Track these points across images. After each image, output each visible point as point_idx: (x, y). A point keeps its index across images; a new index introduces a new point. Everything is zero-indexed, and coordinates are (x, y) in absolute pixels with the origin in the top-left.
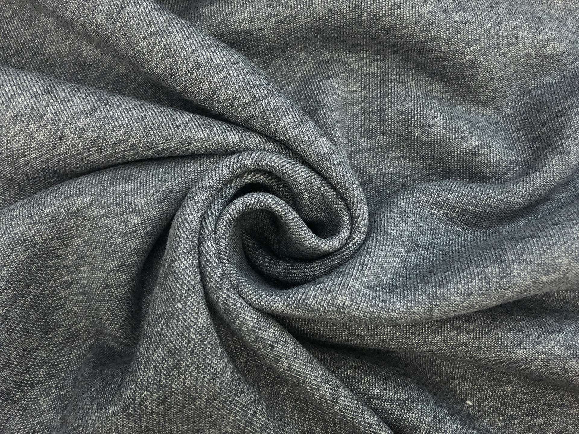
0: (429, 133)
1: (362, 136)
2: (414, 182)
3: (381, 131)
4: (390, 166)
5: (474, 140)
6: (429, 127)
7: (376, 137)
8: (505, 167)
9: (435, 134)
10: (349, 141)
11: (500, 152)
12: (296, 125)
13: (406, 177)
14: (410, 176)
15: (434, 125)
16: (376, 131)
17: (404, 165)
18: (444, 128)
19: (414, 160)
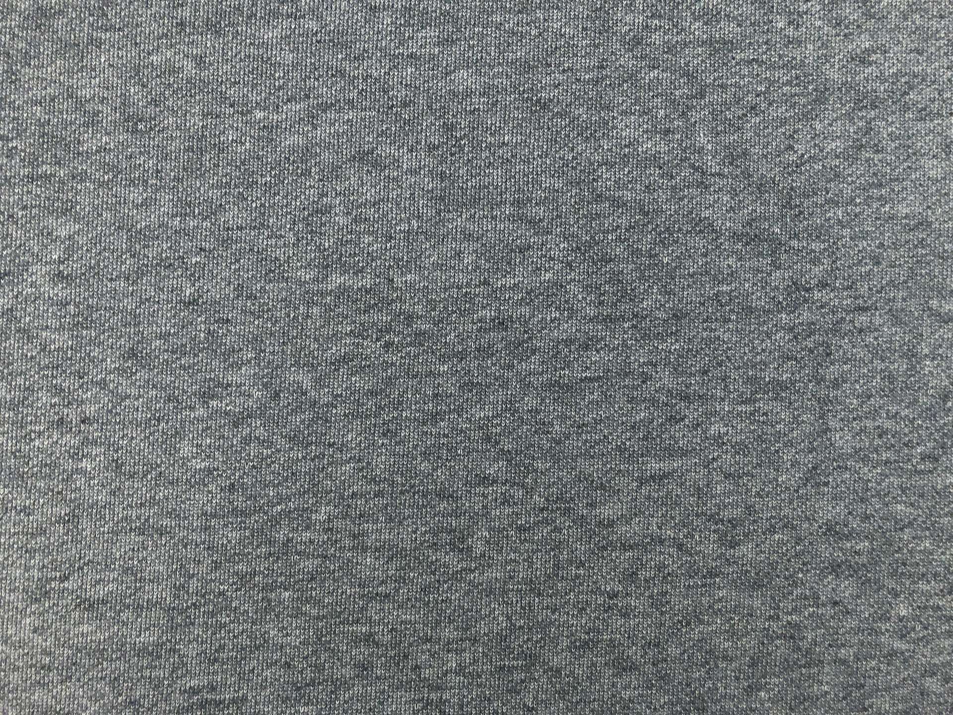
0: (798, 25)
1: (695, 20)
2: (770, 104)
3: (725, 15)
4: (736, 73)
5: (863, 40)
6: (798, 15)
7: (718, 22)
8: (906, 83)
9: (807, 27)
10: (674, 25)
11: (900, 59)
12: (439, 42)
13: (758, 96)
14: (764, 93)
15: (806, 13)
16: (719, 13)
17: (758, 75)
18: (820, 17)
19: (774, 68)
